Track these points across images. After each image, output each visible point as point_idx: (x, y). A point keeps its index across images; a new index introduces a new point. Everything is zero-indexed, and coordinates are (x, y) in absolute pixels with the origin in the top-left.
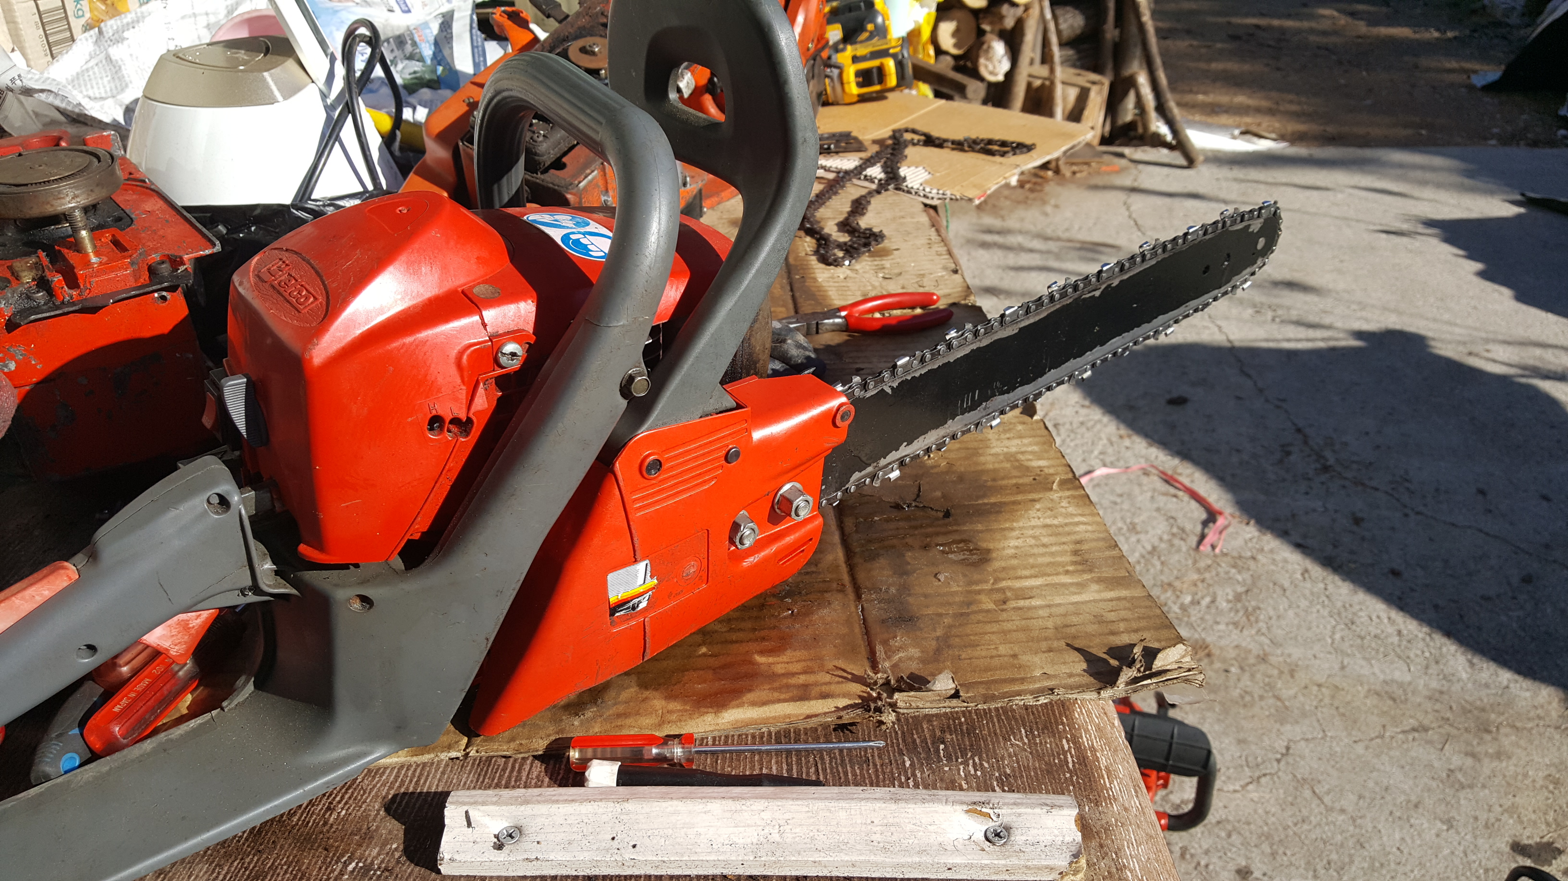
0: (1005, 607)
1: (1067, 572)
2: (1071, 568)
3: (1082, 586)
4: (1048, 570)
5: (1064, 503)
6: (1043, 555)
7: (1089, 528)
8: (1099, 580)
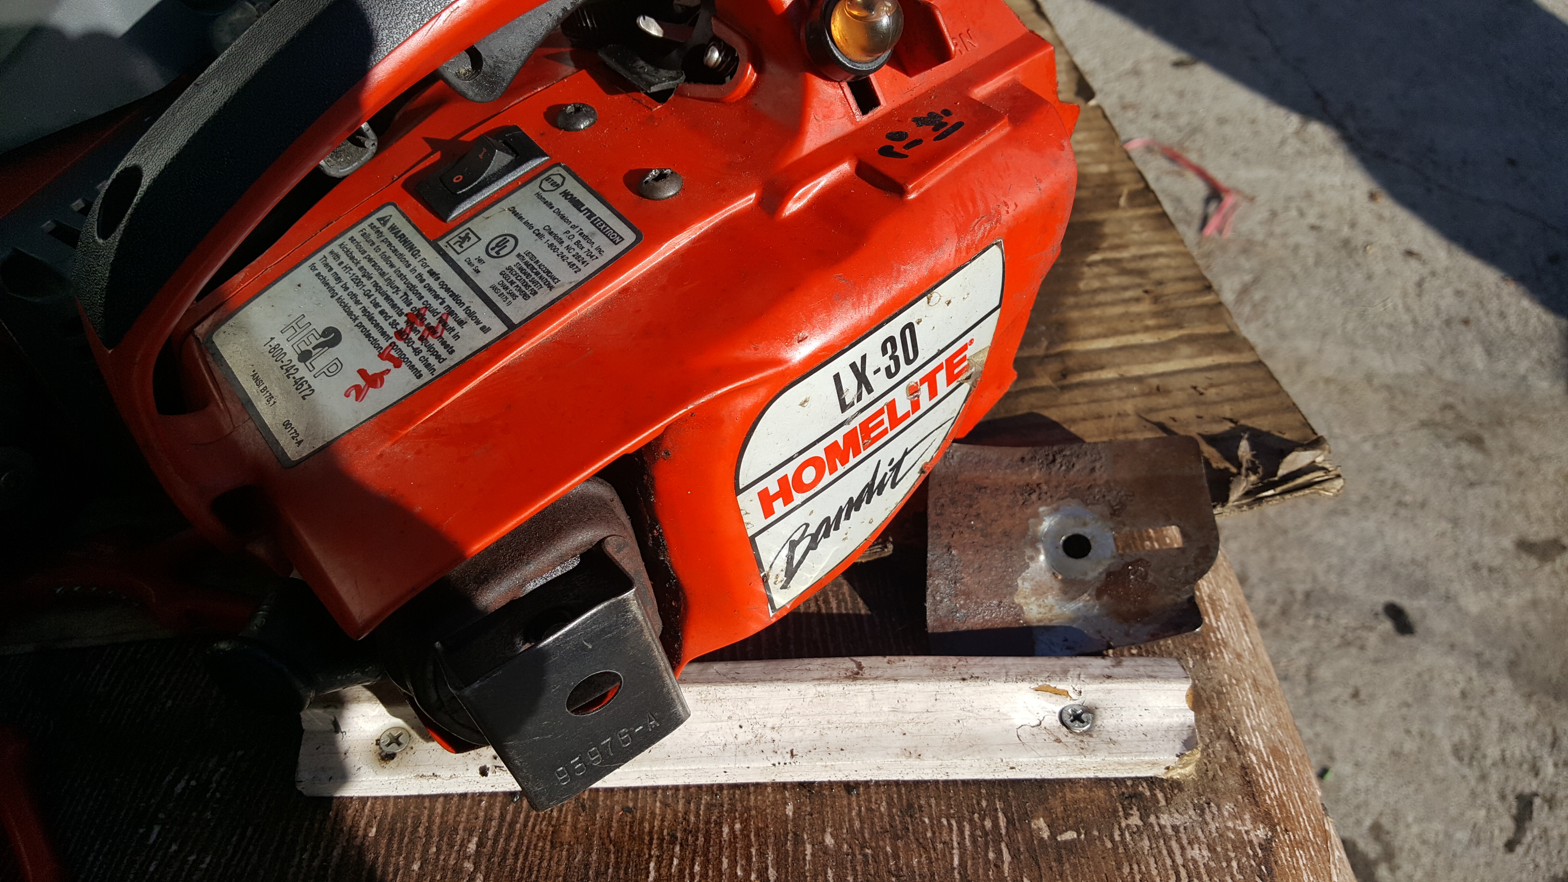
0: (1066, 382)
1: (1147, 329)
2: (1151, 322)
3: (1167, 348)
4: (1122, 326)
5: (1136, 227)
6: (1113, 303)
7: (1173, 263)
8: (1191, 340)
